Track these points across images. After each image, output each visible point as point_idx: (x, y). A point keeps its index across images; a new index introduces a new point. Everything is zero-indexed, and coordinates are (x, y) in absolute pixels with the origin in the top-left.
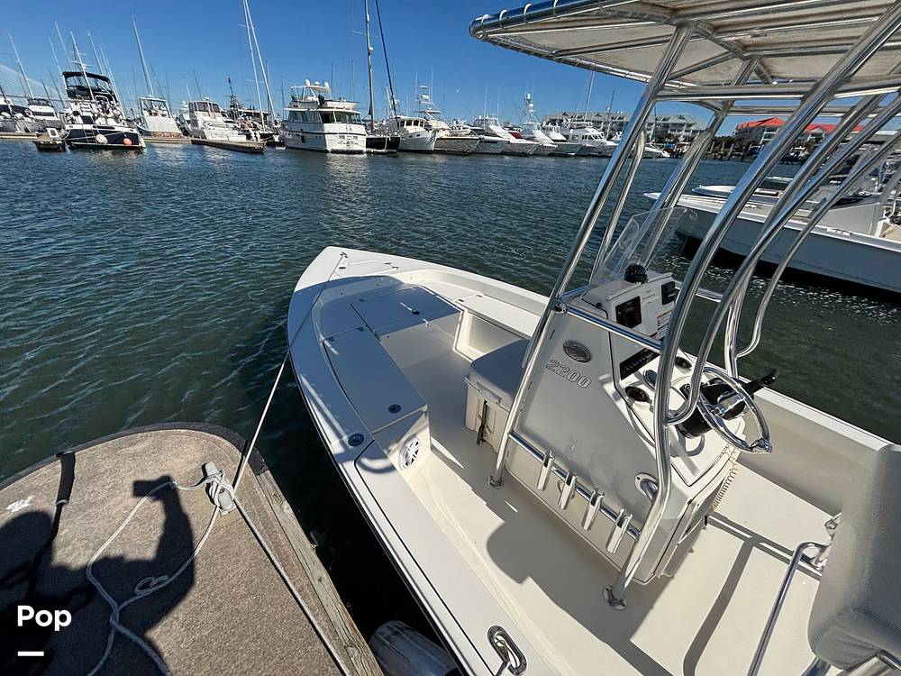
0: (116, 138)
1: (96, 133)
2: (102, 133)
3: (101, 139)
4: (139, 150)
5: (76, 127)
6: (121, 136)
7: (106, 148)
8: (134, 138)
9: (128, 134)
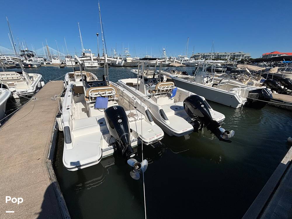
0: (26, 65)
4: (33, 67)
8: (31, 65)
9: (30, 64)
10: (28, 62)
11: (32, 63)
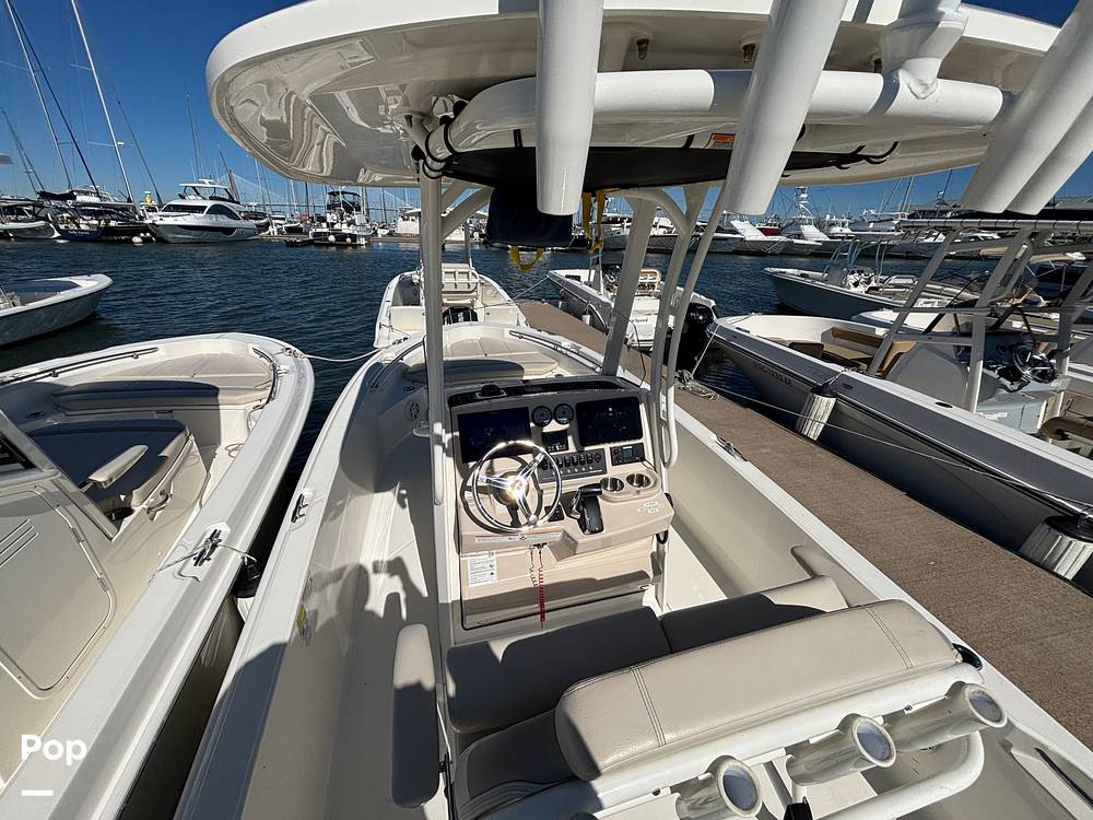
0: (341, 237)
1: (330, 234)
2: (333, 234)
3: (332, 238)
4: (355, 246)
5: (319, 230)
6: (345, 236)
7: (331, 244)
8: (354, 237)
9: (351, 236)
10: (346, 229)
11: (356, 233)
